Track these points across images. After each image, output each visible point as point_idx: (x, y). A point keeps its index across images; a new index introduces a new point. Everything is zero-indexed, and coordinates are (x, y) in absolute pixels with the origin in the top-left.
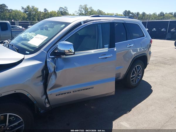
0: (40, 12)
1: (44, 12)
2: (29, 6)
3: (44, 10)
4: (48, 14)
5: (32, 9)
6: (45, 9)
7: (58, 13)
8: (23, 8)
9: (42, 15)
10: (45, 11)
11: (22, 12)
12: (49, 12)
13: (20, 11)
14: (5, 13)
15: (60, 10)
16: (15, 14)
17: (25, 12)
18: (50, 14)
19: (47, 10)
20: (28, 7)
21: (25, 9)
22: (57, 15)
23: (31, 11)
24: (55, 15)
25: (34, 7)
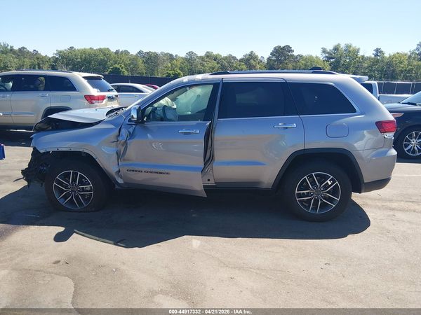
0: (363, 57)
1: (373, 56)
2: (339, 45)
3: (375, 52)
4: (383, 61)
5: (345, 50)
6: (377, 50)
7: (410, 57)
8: (324, 51)
9: (366, 65)
10: (376, 55)
11: (321, 59)
12: (387, 55)
13: (317, 57)
14: (286, 64)
15: (418, 49)
16: (306, 65)
17: (329, 58)
18: (386, 61)
19: (381, 52)
20: (336, 49)
21: (328, 53)
22: (406, 62)
23: (341, 56)
24: (401, 63)
25: (350, 46)
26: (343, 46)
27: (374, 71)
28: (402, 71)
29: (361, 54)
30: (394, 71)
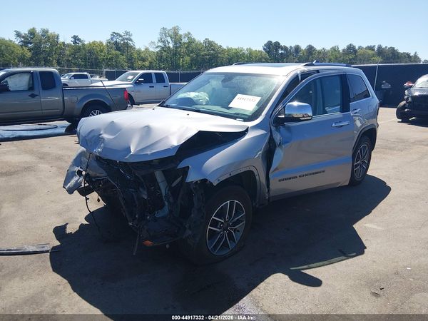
0: (64, 43)
1: (72, 43)
2: (34, 29)
3: (73, 40)
4: (84, 49)
5: (43, 36)
6: (75, 38)
7: (107, 46)
8: (18, 35)
9: (68, 52)
10: (75, 43)
11: (17, 43)
12: (86, 43)
13: (11, 41)
15: (112, 39)
17: (25, 43)
18: (87, 49)
19: (79, 40)
20: (32, 32)
21: (23, 37)
22: (106, 51)
23: (40, 41)
24: (102, 51)
25: (47, 32)
26: (38, 30)
27: (77, 59)
28: (103, 60)
29: (61, 40)
30: (96, 59)
